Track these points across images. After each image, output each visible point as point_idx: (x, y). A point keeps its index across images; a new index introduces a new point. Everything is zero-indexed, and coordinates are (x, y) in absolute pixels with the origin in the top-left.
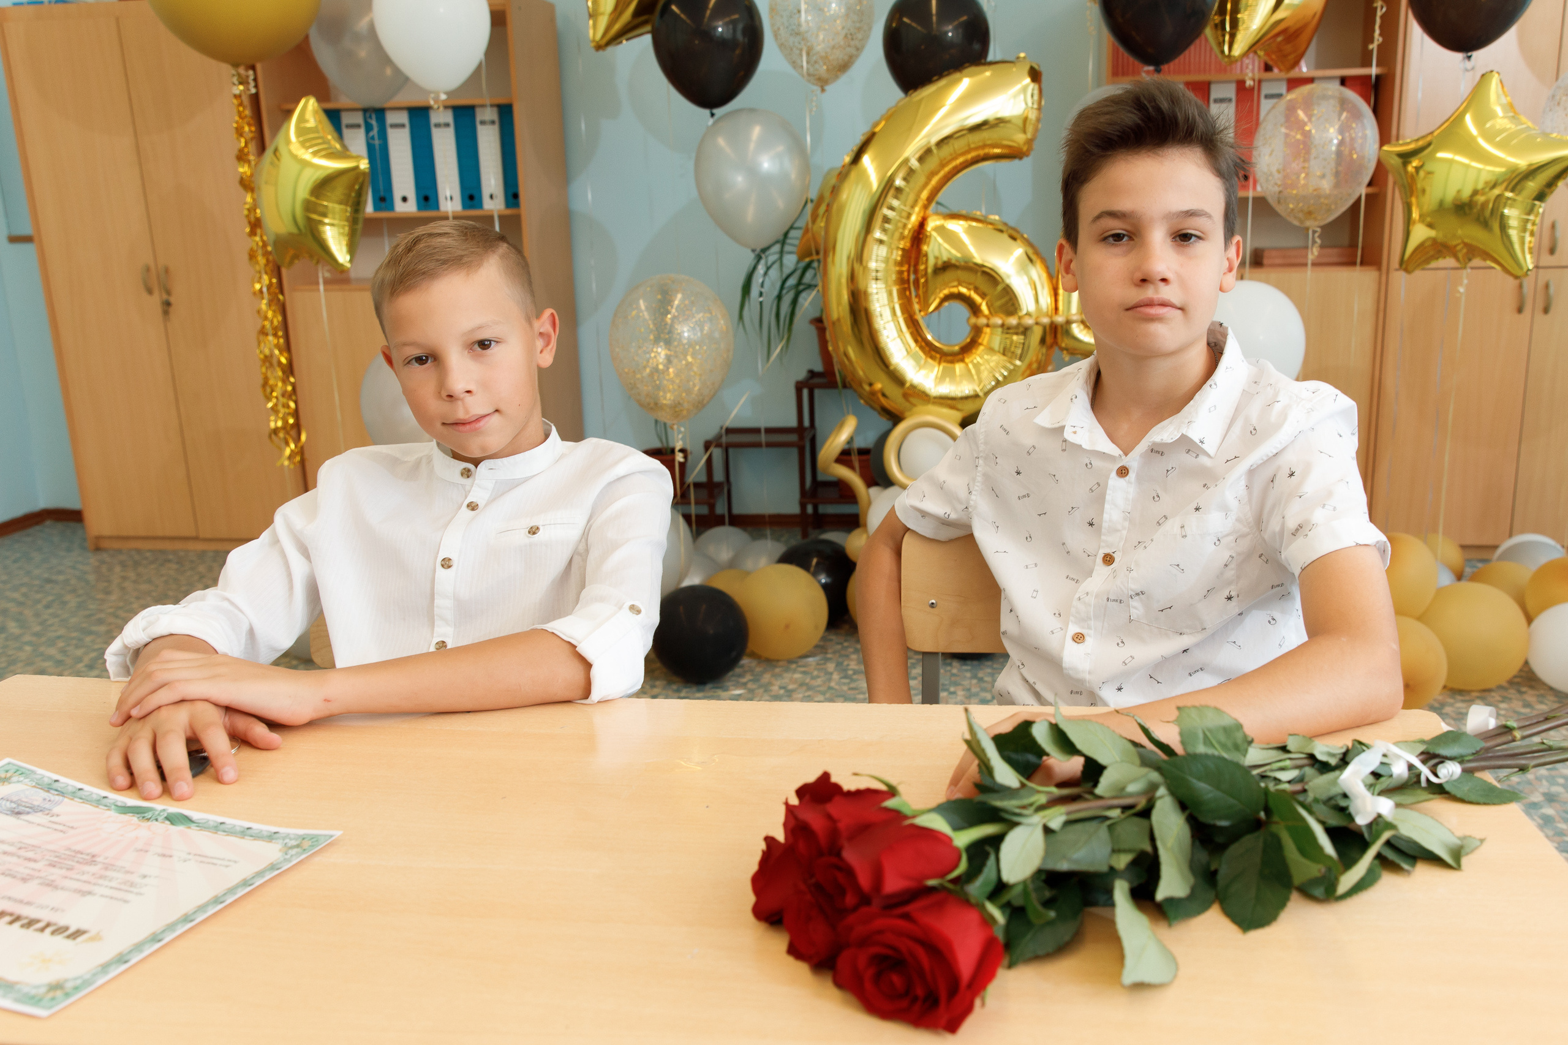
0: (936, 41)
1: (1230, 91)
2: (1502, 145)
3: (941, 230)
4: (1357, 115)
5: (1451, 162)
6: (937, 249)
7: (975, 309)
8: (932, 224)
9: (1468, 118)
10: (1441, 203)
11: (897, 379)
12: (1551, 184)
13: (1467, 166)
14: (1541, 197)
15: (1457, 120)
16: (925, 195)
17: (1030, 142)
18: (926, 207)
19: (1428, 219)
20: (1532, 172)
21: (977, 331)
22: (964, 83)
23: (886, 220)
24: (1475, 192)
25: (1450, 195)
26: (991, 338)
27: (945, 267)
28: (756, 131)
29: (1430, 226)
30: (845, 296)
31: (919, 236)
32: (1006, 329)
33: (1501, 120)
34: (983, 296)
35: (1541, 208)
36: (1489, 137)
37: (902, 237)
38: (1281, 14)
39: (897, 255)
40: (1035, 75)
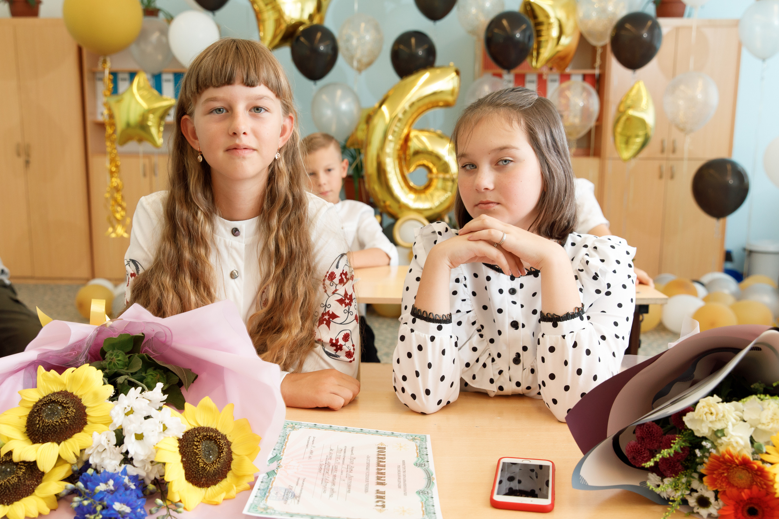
0: (414, 56)
1: (534, 78)
3: (417, 137)
4: (589, 94)
6: (414, 144)
7: (430, 170)
8: (413, 134)
11: (396, 200)
16: (410, 121)
17: (455, 101)
18: (410, 126)
21: (431, 181)
22: (426, 75)
23: (394, 132)
26: (438, 183)
27: (417, 153)
28: (339, 93)
30: (375, 165)
31: (407, 139)
32: (445, 179)
34: (434, 165)
37: (400, 139)
38: (559, 48)
39: (398, 147)
40: (458, 73)
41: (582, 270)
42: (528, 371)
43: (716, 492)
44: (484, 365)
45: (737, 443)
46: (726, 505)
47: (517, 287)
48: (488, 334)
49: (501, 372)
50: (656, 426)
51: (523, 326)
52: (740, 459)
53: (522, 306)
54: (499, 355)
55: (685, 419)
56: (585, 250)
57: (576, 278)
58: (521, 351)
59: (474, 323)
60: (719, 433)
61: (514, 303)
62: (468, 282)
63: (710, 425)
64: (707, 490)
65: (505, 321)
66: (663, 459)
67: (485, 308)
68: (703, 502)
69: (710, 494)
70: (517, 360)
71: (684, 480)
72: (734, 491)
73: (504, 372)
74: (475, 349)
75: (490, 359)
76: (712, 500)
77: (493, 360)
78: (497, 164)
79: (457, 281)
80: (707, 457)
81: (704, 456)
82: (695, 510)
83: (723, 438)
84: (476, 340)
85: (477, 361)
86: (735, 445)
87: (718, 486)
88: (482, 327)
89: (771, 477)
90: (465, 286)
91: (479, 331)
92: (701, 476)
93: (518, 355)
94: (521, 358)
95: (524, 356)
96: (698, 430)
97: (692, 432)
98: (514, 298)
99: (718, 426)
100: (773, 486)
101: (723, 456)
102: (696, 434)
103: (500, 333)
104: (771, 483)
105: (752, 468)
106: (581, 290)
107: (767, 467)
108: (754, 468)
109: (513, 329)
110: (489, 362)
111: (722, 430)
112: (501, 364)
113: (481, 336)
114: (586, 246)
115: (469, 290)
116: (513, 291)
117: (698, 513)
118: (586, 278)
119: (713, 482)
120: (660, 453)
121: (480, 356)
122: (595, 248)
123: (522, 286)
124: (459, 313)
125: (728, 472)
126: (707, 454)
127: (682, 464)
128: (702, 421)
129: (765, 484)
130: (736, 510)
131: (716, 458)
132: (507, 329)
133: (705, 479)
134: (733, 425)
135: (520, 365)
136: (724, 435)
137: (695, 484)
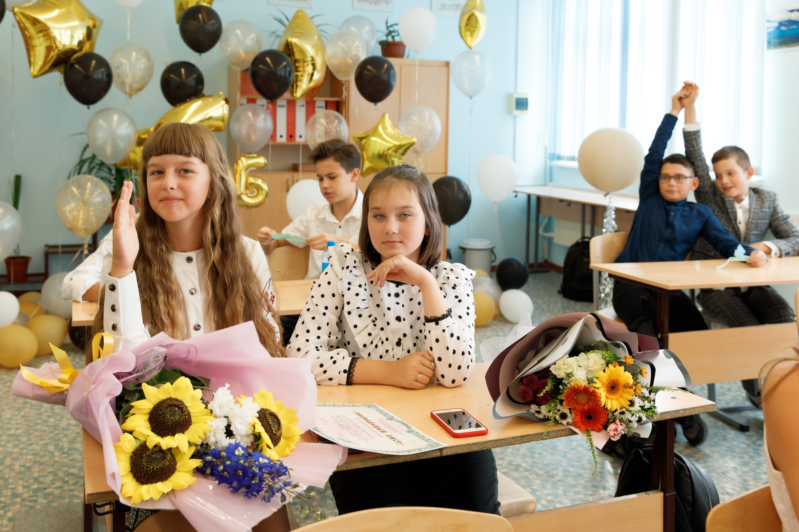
2: (391, 137)
4: (340, 121)
5: (376, 141)
9: (380, 127)
10: (373, 155)
12: (405, 151)
13: (381, 143)
14: (403, 154)
15: (376, 128)
17: (224, 126)
19: (370, 160)
20: (400, 147)
24: (384, 151)
25: (376, 152)
29: (371, 162)
33: (390, 129)
35: (403, 157)
36: (387, 134)
40: (227, 101)
41: (445, 284)
42: (406, 351)
43: (570, 409)
44: (376, 346)
45: (580, 379)
46: (576, 415)
47: (400, 292)
48: (379, 324)
49: (387, 351)
50: (534, 375)
51: (404, 320)
52: (583, 387)
53: (403, 306)
54: (387, 339)
55: (551, 369)
56: (445, 271)
57: (441, 289)
58: (402, 337)
59: (370, 316)
60: (569, 375)
61: (398, 303)
62: (367, 287)
63: (565, 371)
64: (565, 408)
65: (391, 316)
66: (547, 391)
67: (378, 306)
68: (564, 416)
69: (567, 411)
70: (399, 343)
71: (553, 405)
72: (580, 407)
73: (389, 351)
74: (370, 334)
75: (381, 342)
76: (568, 414)
77: (382, 342)
78: (400, 216)
79: (360, 286)
80: (565, 389)
81: (564, 389)
82: (560, 422)
83: (573, 377)
84: (370, 328)
85: (372, 343)
86: (579, 380)
87: (571, 405)
88: (376, 319)
89: (599, 395)
90: (365, 290)
91: (373, 321)
92: (561, 402)
93: (400, 339)
94: (402, 342)
95: (404, 340)
96: (559, 375)
97: (555, 376)
98: (398, 300)
99: (569, 371)
100: (600, 400)
101: (574, 387)
102: (558, 377)
103: (388, 324)
104: (599, 399)
105: (589, 392)
106: (445, 297)
107: (597, 390)
108: (590, 391)
109: (397, 322)
110: (379, 344)
111: (571, 373)
112: (387, 346)
113: (375, 325)
114: (445, 269)
115: (368, 293)
116: (397, 295)
117: (561, 423)
118: (448, 288)
119: (568, 404)
120: (545, 388)
121: (374, 339)
122: (452, 270)
123: (403, 291)
124: (359, 309)
125: (576, 396)
126: (565, 387)
127: (550, 396)
128: (560, 369)
129: (596, 400)
130: (581, 418)
131: (570, 389)
132: (393, 323)
133: (564, 403)
134: (576, 370)
135: (401, 347)
136: (572, 376)
137: (559, 407)
